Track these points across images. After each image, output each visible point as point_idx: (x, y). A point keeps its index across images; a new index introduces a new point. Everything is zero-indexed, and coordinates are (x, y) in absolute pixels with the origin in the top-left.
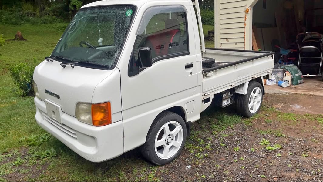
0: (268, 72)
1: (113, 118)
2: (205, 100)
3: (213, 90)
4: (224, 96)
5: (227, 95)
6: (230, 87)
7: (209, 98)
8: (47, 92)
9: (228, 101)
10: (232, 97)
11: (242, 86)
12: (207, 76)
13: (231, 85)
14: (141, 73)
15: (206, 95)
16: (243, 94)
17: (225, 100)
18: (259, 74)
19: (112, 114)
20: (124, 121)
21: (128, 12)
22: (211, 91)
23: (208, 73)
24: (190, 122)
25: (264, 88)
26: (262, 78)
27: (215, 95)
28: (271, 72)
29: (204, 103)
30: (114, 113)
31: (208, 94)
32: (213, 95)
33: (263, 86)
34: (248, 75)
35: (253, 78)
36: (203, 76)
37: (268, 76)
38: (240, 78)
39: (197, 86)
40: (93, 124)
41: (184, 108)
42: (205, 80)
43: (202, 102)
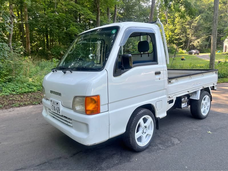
0: (214, 84)
1: (102, 108)
2: (170, 101)
3: (176, 94)
4: (183, 100)
5: (185, 99)
6: (187, 93)
7: (173, 100)
8: (51, 92)
9: (185, 104)
10: (188, 101)
11: (195, 93)
12: (171, 82)
13: (188, 91)
14: (123, 75)
15: (170, 97)
16: (197, 99)
17: (183, 103)
18: (207, 85)
19: (100, 105)
20: (110, 112)
21: (113, 31)
22: (174, 94)
23: (172, 80)
24: (159, 118)
25: (211, 96)
26: (210, 89)
27: (177, 98)
28: (216, 84)
29: (169, 104)
30: (102, 104)
31: (172, 96)
32: (176, 98)
33: (210, 95)
34: (199, 85)
35: (203, 87)
36: (168, 82)
37: (213, 87)
38: (194, 87)
39: (164, 89)
40: (86, 113)
41: (155, 106)
42: (170, 85)
43: (168, 102)
